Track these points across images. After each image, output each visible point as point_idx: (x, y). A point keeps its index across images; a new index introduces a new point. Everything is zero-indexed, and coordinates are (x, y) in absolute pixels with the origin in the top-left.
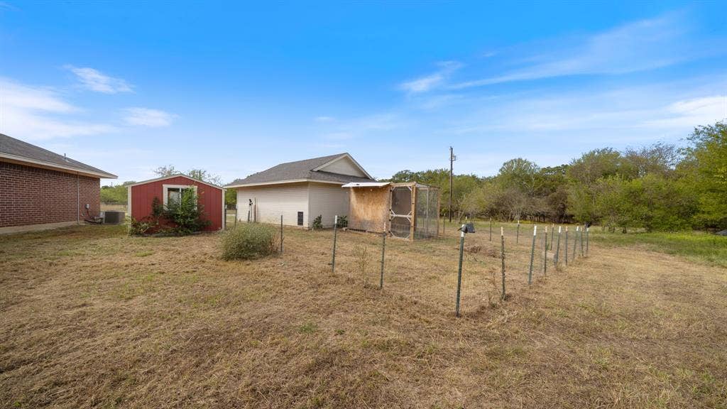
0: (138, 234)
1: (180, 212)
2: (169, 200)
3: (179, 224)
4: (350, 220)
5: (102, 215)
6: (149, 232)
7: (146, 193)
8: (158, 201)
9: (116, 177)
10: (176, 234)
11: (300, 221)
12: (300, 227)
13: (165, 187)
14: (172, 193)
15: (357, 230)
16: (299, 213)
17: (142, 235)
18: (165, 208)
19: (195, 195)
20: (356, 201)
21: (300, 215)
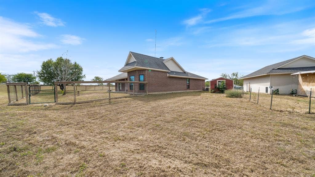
0: (211, 93)
1: (221, 87)
2: (218, 84)
3: (220, 90)
4: (299, 90)
5: (205, 89)
6: (214, 92)
7: (214, 82)
8: (216, 84)
9: (208, 79)
10: (220, 93)
11: (267, 91)
12: (267, 93)
13: (217, 81)
14: (219, 82)
15: (302, 96)
16: (266, 87)
17: (213, 93)
18: (217, 86)
19: (225, 82)
20: (302, 81)
21: (267, 88)
